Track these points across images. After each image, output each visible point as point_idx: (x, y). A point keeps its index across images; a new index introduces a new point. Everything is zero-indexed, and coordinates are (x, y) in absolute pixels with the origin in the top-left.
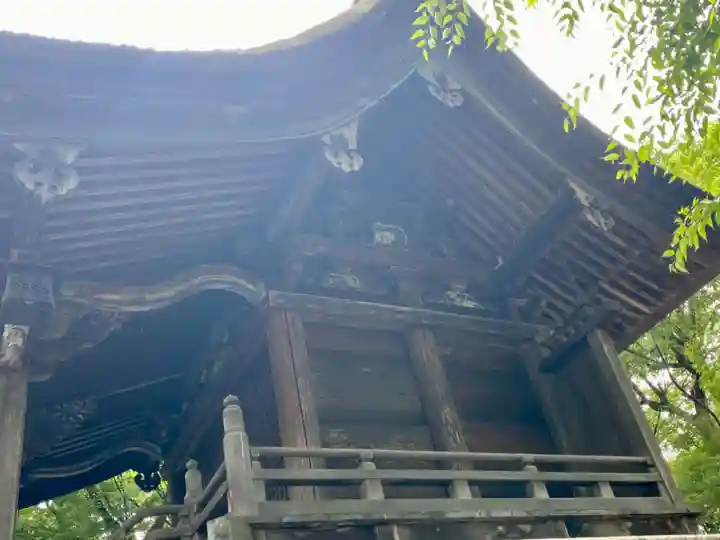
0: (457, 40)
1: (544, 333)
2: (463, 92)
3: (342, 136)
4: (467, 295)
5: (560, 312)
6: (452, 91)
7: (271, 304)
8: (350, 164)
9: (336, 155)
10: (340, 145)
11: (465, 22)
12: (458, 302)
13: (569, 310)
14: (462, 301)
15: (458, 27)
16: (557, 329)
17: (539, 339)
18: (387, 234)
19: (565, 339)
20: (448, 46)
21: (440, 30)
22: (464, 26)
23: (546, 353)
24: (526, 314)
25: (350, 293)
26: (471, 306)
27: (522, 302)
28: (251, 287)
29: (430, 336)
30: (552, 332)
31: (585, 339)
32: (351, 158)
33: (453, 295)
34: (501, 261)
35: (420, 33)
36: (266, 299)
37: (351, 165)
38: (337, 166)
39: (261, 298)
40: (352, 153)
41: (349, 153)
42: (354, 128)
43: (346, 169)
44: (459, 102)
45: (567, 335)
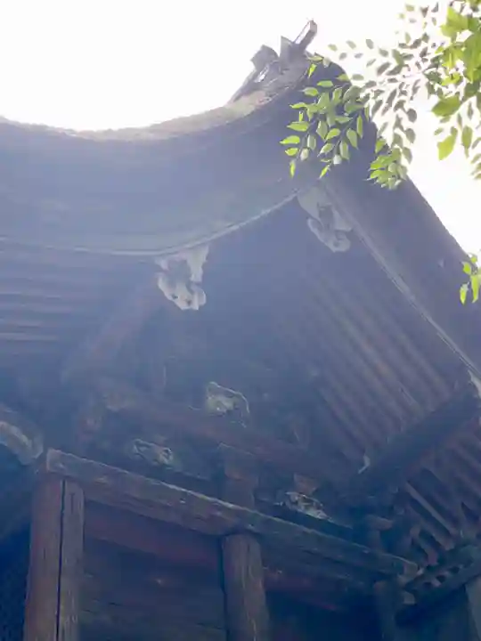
0: (336, 160)
1: (410, 571)
2: (351, 235)
3: (185, 262)
4: (316, 500)
5: (436, 545)
6: (337, 232)
7: (48, 467)
8: (189, 300)
9: (172, 284)
10: (179, 273)
11: (354, 143)
12: (301, 509)
13: (448, 546)
14: (307, 507)
15: (343, 147)
16: (429, 568)
17: (403, 580)
18: (222, 398)
19: (437, 583)
20: (324, 165)
21: (320, 143)
22: (351, 148)
23: (409, 600)
24: (390, 541)
25: (159, 471)
26: (318, 517)
27: (387, 523)
28: (24, 439)
29: (256, 547)
30: (421, 572)
31: (463, 587)
32: (192, 292)
33: (295, 496)
34: (367, 462)
35: (295, 140)
36: (42, 458)
37: (189, 303)
38: (170, 298)
39: (37, 456)
40: (194, 288)
41: (189, 285)
42: (203, 254)
43: (183, 306)
44: (344, 246)
45: (441, 579)
